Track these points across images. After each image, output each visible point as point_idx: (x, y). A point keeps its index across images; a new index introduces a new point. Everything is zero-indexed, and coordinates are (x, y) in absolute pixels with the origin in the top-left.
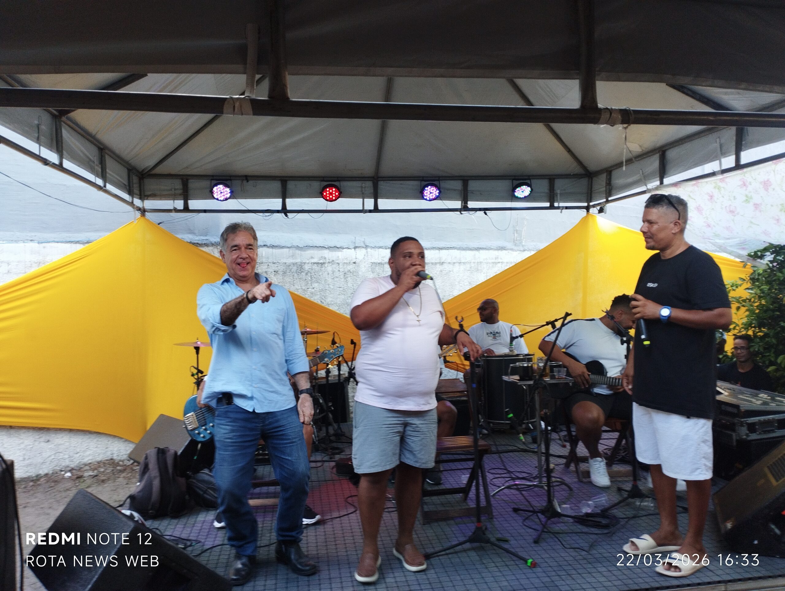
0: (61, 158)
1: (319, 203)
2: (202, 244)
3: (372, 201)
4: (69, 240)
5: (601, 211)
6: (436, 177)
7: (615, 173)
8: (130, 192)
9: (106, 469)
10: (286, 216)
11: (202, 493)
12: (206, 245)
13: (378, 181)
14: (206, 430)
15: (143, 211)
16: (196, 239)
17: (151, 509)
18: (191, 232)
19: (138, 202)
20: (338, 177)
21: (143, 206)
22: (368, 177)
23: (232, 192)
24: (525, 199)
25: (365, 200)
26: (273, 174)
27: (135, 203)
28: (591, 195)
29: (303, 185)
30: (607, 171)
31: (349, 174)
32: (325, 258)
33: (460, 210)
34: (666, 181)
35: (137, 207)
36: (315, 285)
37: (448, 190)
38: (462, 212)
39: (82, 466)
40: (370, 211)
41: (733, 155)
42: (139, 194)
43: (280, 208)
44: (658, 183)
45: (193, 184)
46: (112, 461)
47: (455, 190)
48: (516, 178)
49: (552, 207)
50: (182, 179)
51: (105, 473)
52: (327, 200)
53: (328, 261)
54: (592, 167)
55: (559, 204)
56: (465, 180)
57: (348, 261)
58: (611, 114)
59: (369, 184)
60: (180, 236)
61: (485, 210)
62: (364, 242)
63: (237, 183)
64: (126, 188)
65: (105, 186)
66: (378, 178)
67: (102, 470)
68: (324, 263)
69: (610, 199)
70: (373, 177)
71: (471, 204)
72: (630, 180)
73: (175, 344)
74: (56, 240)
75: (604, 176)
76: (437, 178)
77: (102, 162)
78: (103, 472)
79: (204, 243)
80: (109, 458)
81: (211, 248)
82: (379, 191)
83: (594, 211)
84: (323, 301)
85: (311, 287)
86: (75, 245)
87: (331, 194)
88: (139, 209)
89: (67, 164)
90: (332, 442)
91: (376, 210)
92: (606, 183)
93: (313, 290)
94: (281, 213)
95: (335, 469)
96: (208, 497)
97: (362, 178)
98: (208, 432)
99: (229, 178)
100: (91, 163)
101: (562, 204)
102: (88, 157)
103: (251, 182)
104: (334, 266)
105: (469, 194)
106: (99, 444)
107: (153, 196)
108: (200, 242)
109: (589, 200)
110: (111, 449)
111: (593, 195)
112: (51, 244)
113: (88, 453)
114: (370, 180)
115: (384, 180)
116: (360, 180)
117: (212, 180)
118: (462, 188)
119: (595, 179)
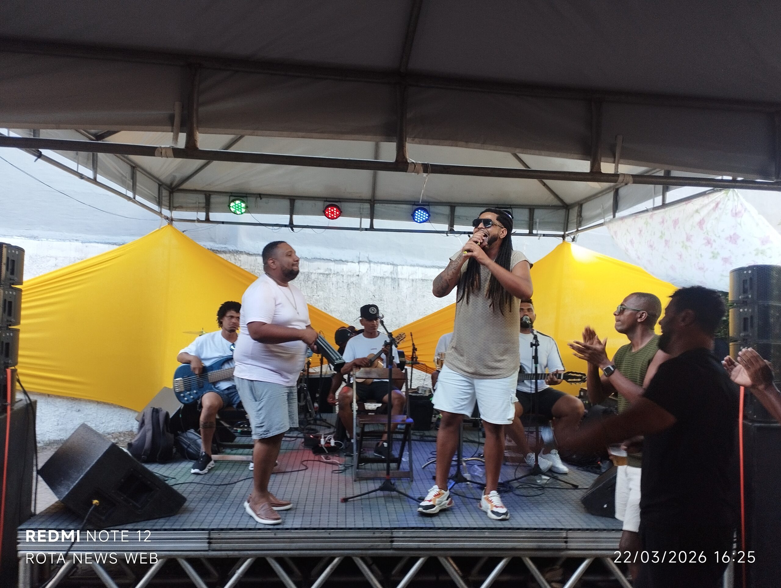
0: (95, 173)
1: (322, 220)
3: (369, 220)
4: (107, 241)
8: (160, 204)
10: (293, 230)
11: (186, 447)
12: (225, 252)
13: (374, 204)
15: (171, 220)
16: (216, 246)
18: (213, 240)
19: (166, 212)
20: (339, 199)
21: (171, 216)
22: (366, 200)
23: (247, 207)
25: (362, 219)
26: (283, 194)
27: (162, 213)
28: (567, 224)
29: (309, 204)
30: (579, 204)
31: (350, 196)
32: (331, 270)
34: (618, 215)
35: (165, 216)
36: (320, 293)
37: (437, 214)
38: (448, 234)
40: (366, 229)
42: (168, 205)
43: (288, 223)
44: (612, 217)
45: (214, 199)
47: (443, 214)
49: (531, 234)
50: (206, 195)
52: (329, 218)
53: (333, 272)
54: (567, 200)
55: (537, 232)
56: (453, 206)
57: (352, 274)
58: (415, 166)
59: (367, 206)
60: (202, 244)
62: (368, 258)
63: (252, 200)
64: (156, 200)
65: (134, 198)
66: (374, 201)
68: (329, 274)
69: (579, 229)
70: (370, 200)
71: (457, 228)
72: (594, 213)
73: (184, 332)
74: (97, 241)
75: (576, 209)
76: (427, 204)
77: (133, 177)
79: (222, 250)
81: (228, 255)
82: (375, 212)
83: (568, 239)
84: (327, 308)
85: (316, 295)
87: (332, 213)
88: (167, 218)
89: (100, 178)
91: (372, 228)
92: (577, 215)
93: (318, 298)
94: (288, 227)
96: (191, 450)
97: (361, 201)
100: (124, 178)
101: (540, 232)
102: (122, 174)
103: (264, 200)
104: (339, 277)
105: (455, 218)
107: (180, 208)
108: (219, 250)
109: (566, 229)
112: (92, 244)
114: (367, 203)
115: (380, 203)
116: (359, 202)
117: (230, 196)
118: (450, 214)
119: (570, 211)
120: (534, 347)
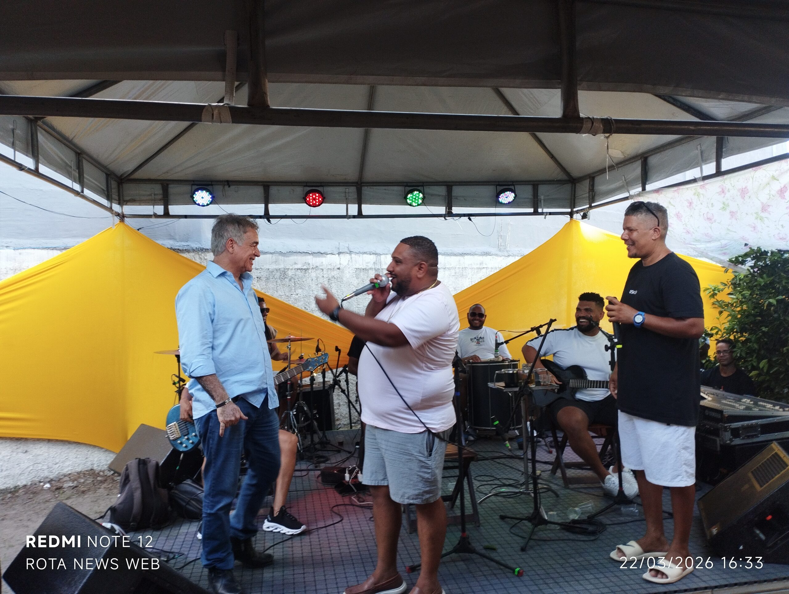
0: (37, 163)
1: (302, 208)
2: (183, 250)
3: (356, 206)
4: (45, 246)
5: (584, 217)
6: (420, 182)
7: (598, 179)
8: (109, 198)
9: (86, 480)
10: (269, 221)
11: (184, 504)
12: (188, 251)
13: (361, 186)
14: (188, 439)
15: (122, 217)
16: (177, 245)
17: (133, 521)
18: (172, 238)
19: (116, 207)
20: (321, 183)
21: (122, 212)
22: (352, 183)
24: (509, 205)
25: (349, 205)
26: (255, 179)
27: (113, 208)
28: (574, 201)
29: (285, 191)
30: (590, 177)
31: (332, 179)
32: (309, 264)
33: (444, 216)
34: (648, 187)
35: (116, 212)
36: (299, 291)
37: (432, 195)
38: (447, 218)
39: (61, 477)
40: (354, 217)
41: (713, 161)
42: (118, 199)
43: (262, 214)
44: (640, 189)
45: (173, 189)
46: (92, 471)
47: (439, 196)
48: (500, 184)
49: (536, 213)
50: (162, 184)
51: (85, 484)
52: (310, 205)
53: (311, 267)
54: (576, 174)
55: (543, 210)
56: (449, 185)
57: (332, 267)
58: (593, 123)
59: (353, 189)
60: (160, 242)
61: (469, 216)
62: (348, 248)
63: (218, 189)
64: (105, 194)
65: (83, 192)
66: (362, 183)
67: (82, 481)
68: (308, 269)
69: (593, 205)
70: (357, 183)
71: (455, 210)
72: (613, 186)
73: (155, 353)
74: (32, 246)
75: (587, 182)
76: (421, 184)
77: (79, 167)
78: (84, 483)
79: (184, 249)
80: (89, 468)
81: (192, 254)
82: (363, 197)
83: (578, 216)
84: (307, 307)
85: (295, 293)
86: (52, 251)
87: (314, 199)
88: (118, 215)
89: (43, 169)
90: (316, 450)
91: (360, 215)
92: (589, 189)
93: (297, 297)
94: (263, 218)
95: (320, 478)
96: (192, 508)
97: (346, 184)
98: (191, 441)
99: (210, 183)
100: (68, 168)
101: (545, 210)
102: (65, 162)
103: (232, 187)
104: (318, 272)
105: (453, 199)
106: (78, 455)
107: (133, 201)
108: (181, 248)
109: (573, 206)
110: (92, 459)
111: (577, 201)
112: (27, 251)
113: (67, 464)
114: (353, 186)
115: (367, 186)
116: (343, 186)
117: (193, 185)
118: (447, 194)
119: (578, 185)
120: (610, 351)
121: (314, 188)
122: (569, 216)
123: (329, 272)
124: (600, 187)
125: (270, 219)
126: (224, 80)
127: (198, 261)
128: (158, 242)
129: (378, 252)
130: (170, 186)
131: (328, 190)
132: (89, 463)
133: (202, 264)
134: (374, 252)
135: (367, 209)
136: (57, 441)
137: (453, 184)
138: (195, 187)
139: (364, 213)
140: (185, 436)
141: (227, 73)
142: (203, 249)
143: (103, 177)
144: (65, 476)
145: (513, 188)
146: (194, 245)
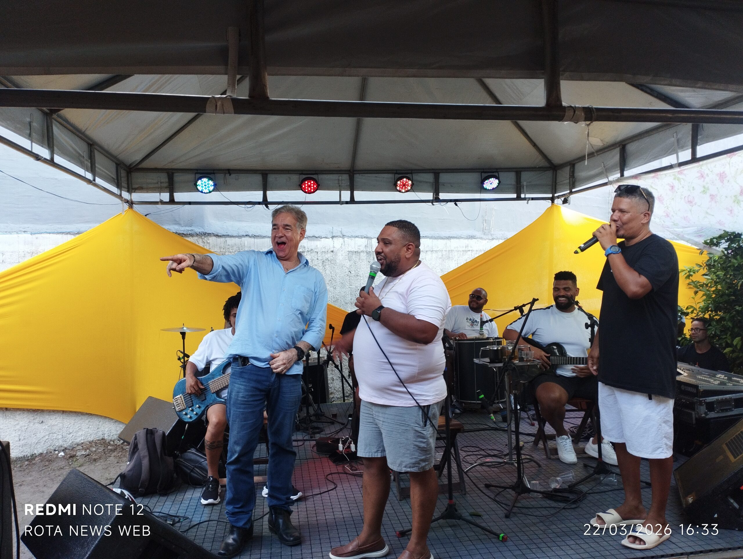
0: (52, 153)
1: (298, 195)
2: (187, 234)
3: (348, 193)
4: (60, 231)
5: (565, 201)
6: (409, 170)
7: (577, 166)
8: (119, 186)
9: (98, 449)
10: (267, 207)
11: (189, 471)
12: (191, 235)
13: (354, 174)
14: (192, 411)
15: (131, 204)
16: (182, 229)
17: (141, 487)
18: (177, 223)
19: (125, 195)
20: (316, 171)
21: (131, 199)
22: (345, 171)
23: (215, 185)
24: (494, 191)
25: (342, 192)
26: (254, 168)
27: (122, 196)
28: (556, 186)
29: (283, 178)
30: (571, 164)
31: (326, 167)
32: (304, 247)
33: (432, 202)
34: (626, 174)
35: (125, 199)
37: (420, 182)
38: (434, 203)
39: (75, 446)
40: (347, 203)
41: (689, 148)
42: (126, 187)
43: (261, 200)
44: (619, 175)
45: (178, 178)
46: (104, 441)
47: (427, 182)
48: (485, 170)
49: (519, 198)
50: (168, 173)
51: (97, 452)
52: (305, 192)
54: (556, 160)
55: (525, 196)
56: (436, 173)
57: (326, 250)
58: (575, 112)
59: (346, 177)
60: (166, 227)
61: (455, 201)
62: (341, 232)
63: (220, 176)
64: (115, 182)
65: (94, 180)
66: (354, 171)
67: (94, 449)
69: (573, 190)
70: (349, 171)
71: (442, 196)
72: (592, 172)
73: (161, 330)
74: (48, 231)
75: (567, 169)
76: (410, 172)
77: (91, 157)
78: (95, 451)
79: (189, 233)
80: (101, 438)
81: (196, 238)
82: (355, 184)
83: (558, 202)
86: (66, 235)
87: (309, 186)
88: (127, 201)
89: (58, 159)
90: (312, 421)
91: (352, 201)
92: (570, 175)
94: (262, 204)
95: (315, 448)
96: (195, 475)
97: (338, 172)
98: (195, 413)
99: (212, 171)
100: (82, 159)
101: (528, 196)
102: (79, 154)
103: (233, 176)
104: (313, 254)
105: (440, 186)
106: (90, 425)
107: (141, 189)
108: (185, 233)
109: (554, 191)
110: (103, 429)
111: (558, 187)
112: (43, 235)
113: (80, 433)
114: (346, 174)
115: (359, 174)
117: (196, 173)
118: (434, 181)
119: (559, 172)
120: (590, 328)
121: (309, 176)
122: (550, 201)
123: (324, 255)
124: (580, 174)
125: (269, 205)
126: (226, 74)
127: (201, 244)
128: (164, 227)
129: (369, 236)
130: (175, 174)
131: (322, 178)
132: (101, 433)
133: (205, 247)
134: (365, 236)
135: (359, 195)
136: (71, 412)
137: (439, 171)
138: (198, 176)
139: (356, 200)
140: (189, 407)
141: (229, 67)
142: (206, 233)
143: (112, 167)
144: (78, 445)
145: (497, 175)
146: (198, 230)
